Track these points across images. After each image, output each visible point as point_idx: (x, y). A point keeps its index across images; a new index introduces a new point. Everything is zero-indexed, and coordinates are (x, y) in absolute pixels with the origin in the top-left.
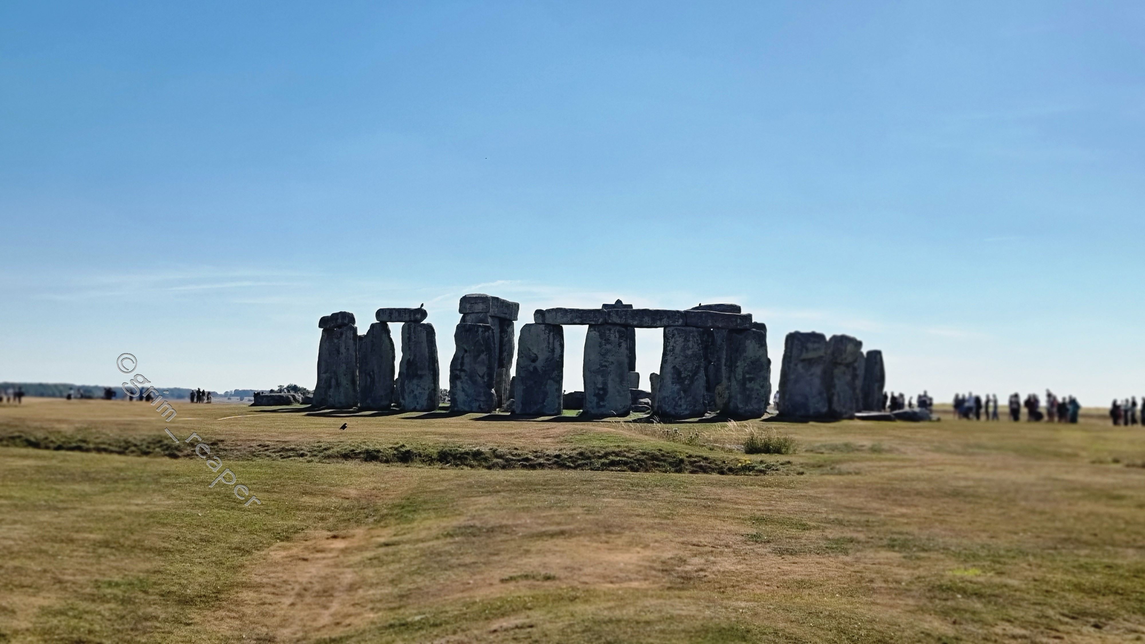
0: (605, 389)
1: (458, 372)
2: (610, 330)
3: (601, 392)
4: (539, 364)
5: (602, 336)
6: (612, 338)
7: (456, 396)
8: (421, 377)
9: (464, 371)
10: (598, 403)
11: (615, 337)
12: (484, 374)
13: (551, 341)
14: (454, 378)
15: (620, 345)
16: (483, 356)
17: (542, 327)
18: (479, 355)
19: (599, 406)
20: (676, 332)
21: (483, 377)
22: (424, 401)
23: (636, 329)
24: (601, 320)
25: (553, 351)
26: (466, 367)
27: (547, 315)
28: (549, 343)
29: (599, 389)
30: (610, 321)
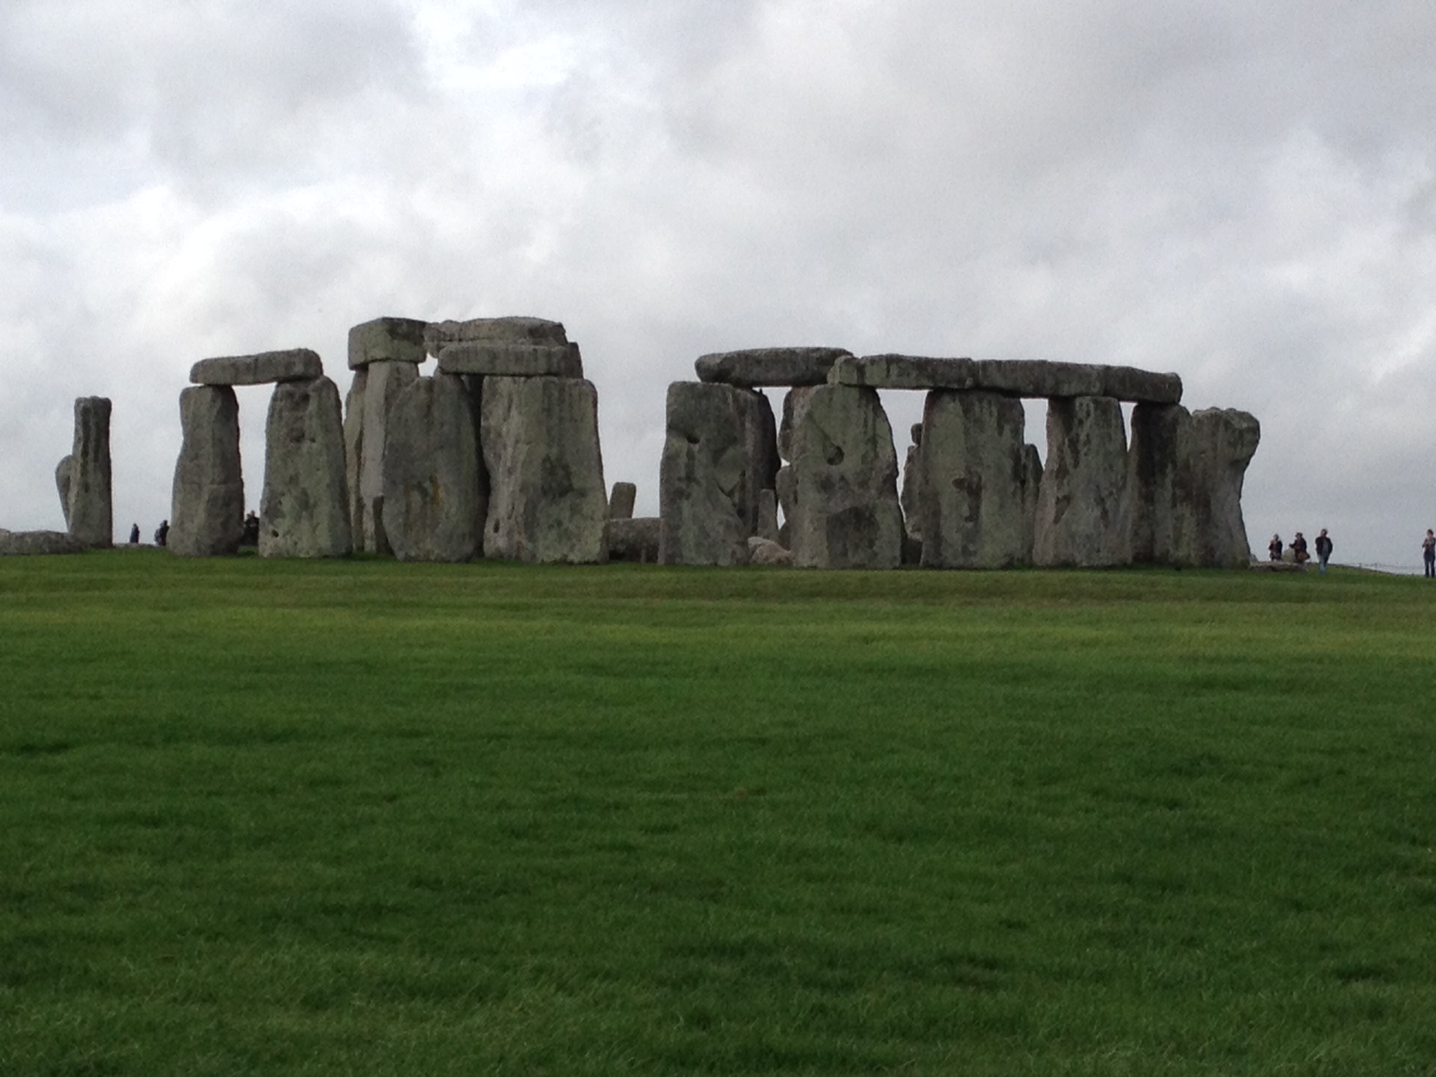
1: (683, 485)
2: (980, 401)
3: (970, 525)
5: (967, 411)
6: (986, 416)
7: (680, 533)
9: (696, 482)
10: (965, 548)
11: (991, 415)
12: (735, 487)
13: (870, 423)
15: (999, 432)
17: (855, 393)
18: (722, 450)
19: (965, 552)
20: (1092, 406)
21: (730, 494)
23: (1024, 402)
24: (969, 382)
26: (699, 473)
27: (868, 371)
28: (866, 425)
30: (986, 383)
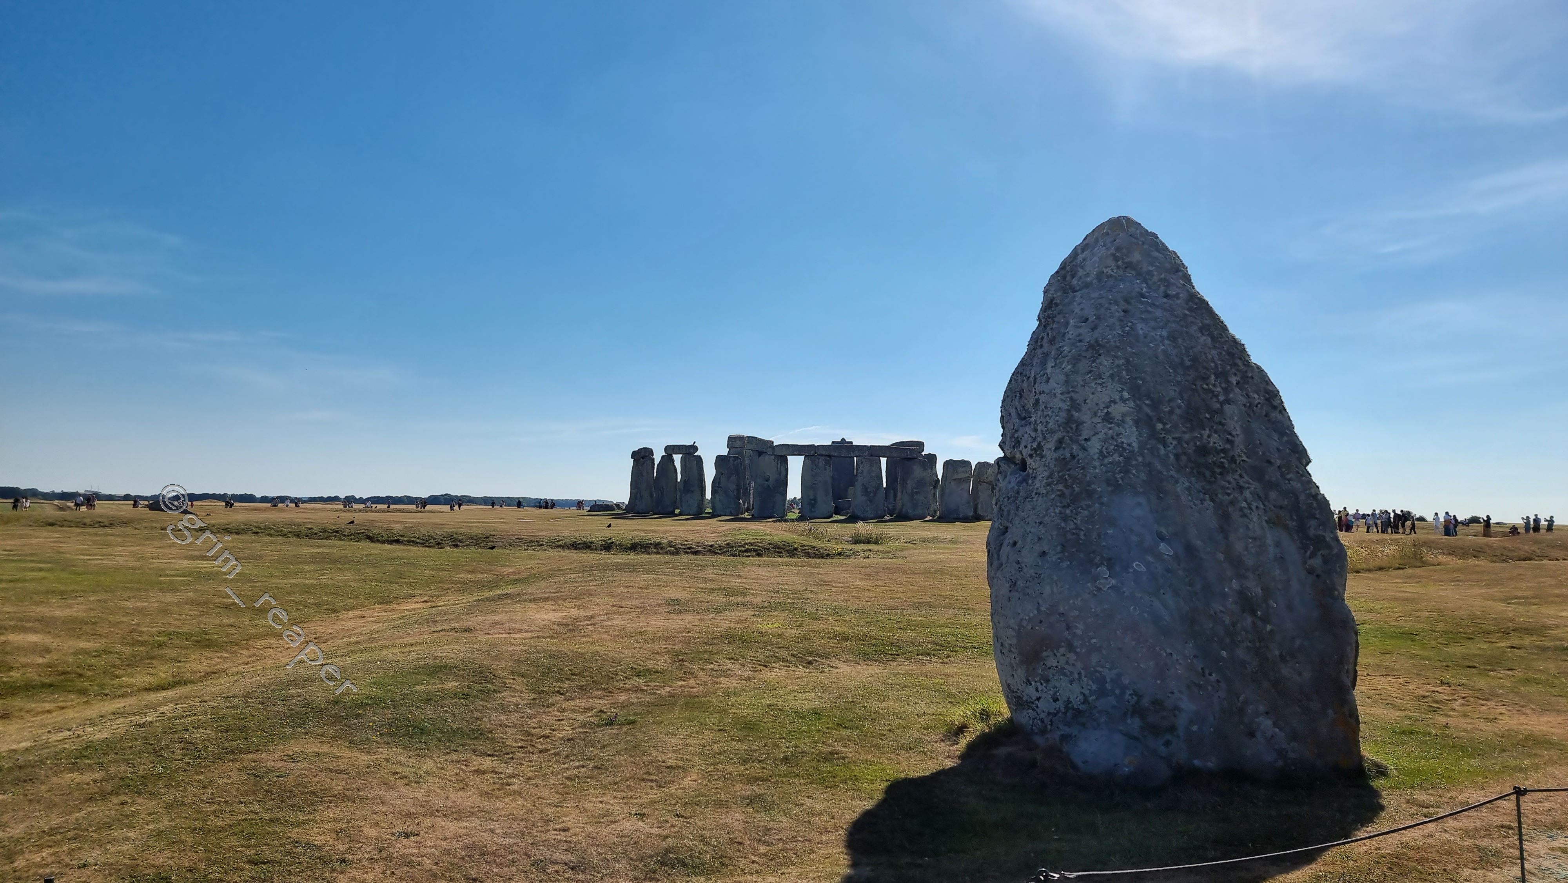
0: (815, 500)
1: (717, 487)
2: (818, 460)
3: (813, 502)
4: (770, 483)
5: (813, 464)
6: (820, 464)
7: (716, 504)
8: (692, 492)
9: (720, 487)
10: (810, 509)
11: (822, 464)
12: (734, 489)
14: (714, 492)
15: (825, 469)
16: (734, 478)
17: (773, 457)
18: (731, 477)
19: (811, 511)
20: (864, 460)
21: (733, 491)
22: (694, 509)
24: (812, 453)
25: (780, 474)
26: (722, 485)
28: (780, 468)
29: (812, 500)
30: (818, 453)
